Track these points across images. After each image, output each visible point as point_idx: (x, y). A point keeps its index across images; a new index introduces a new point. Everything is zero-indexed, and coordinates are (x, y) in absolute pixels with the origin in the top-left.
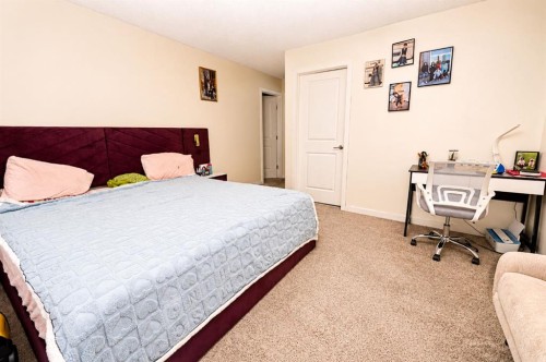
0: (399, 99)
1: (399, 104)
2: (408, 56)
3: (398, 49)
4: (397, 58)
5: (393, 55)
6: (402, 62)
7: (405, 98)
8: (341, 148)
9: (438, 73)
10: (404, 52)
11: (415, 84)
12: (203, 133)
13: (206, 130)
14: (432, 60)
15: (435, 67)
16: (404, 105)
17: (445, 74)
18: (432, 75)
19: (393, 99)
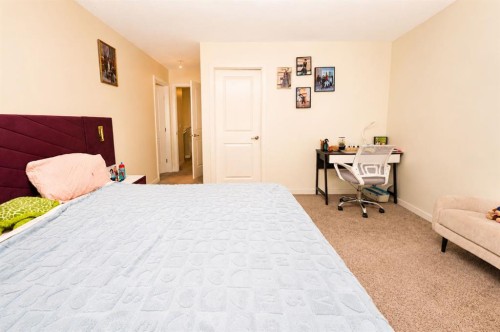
0: (303, 99)
1: (303, 103)
2: (308, 68)
3: (301, 62)
4: (300, 69)
5: (297, 66)
6: (304, 72)
7: (307, 99)
8: (257, 138)
9: (327, 83)
10: (305, 65)
11: (313, 90)
12: (107, 123)
13: (110, 119)
14: (323, 74)
15: (325, 79)
16: (307, 104)
17: (331, 84)
18: (323, 84)
19: (300, 99)
